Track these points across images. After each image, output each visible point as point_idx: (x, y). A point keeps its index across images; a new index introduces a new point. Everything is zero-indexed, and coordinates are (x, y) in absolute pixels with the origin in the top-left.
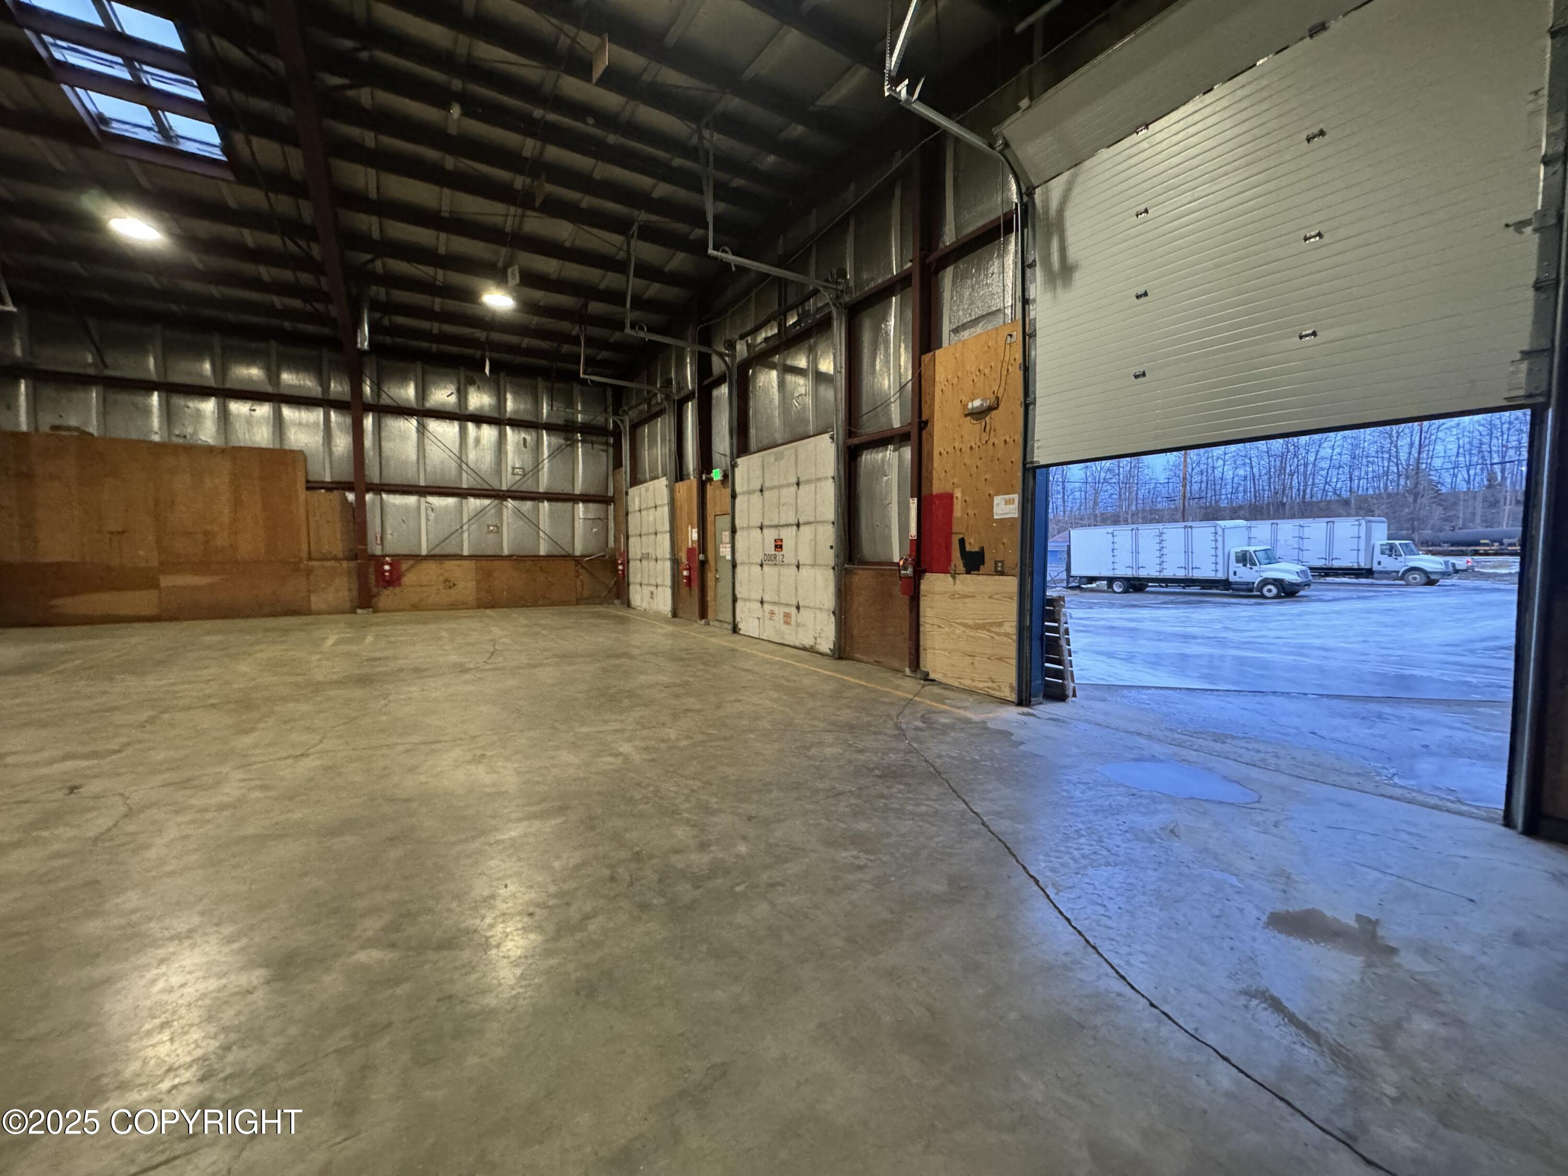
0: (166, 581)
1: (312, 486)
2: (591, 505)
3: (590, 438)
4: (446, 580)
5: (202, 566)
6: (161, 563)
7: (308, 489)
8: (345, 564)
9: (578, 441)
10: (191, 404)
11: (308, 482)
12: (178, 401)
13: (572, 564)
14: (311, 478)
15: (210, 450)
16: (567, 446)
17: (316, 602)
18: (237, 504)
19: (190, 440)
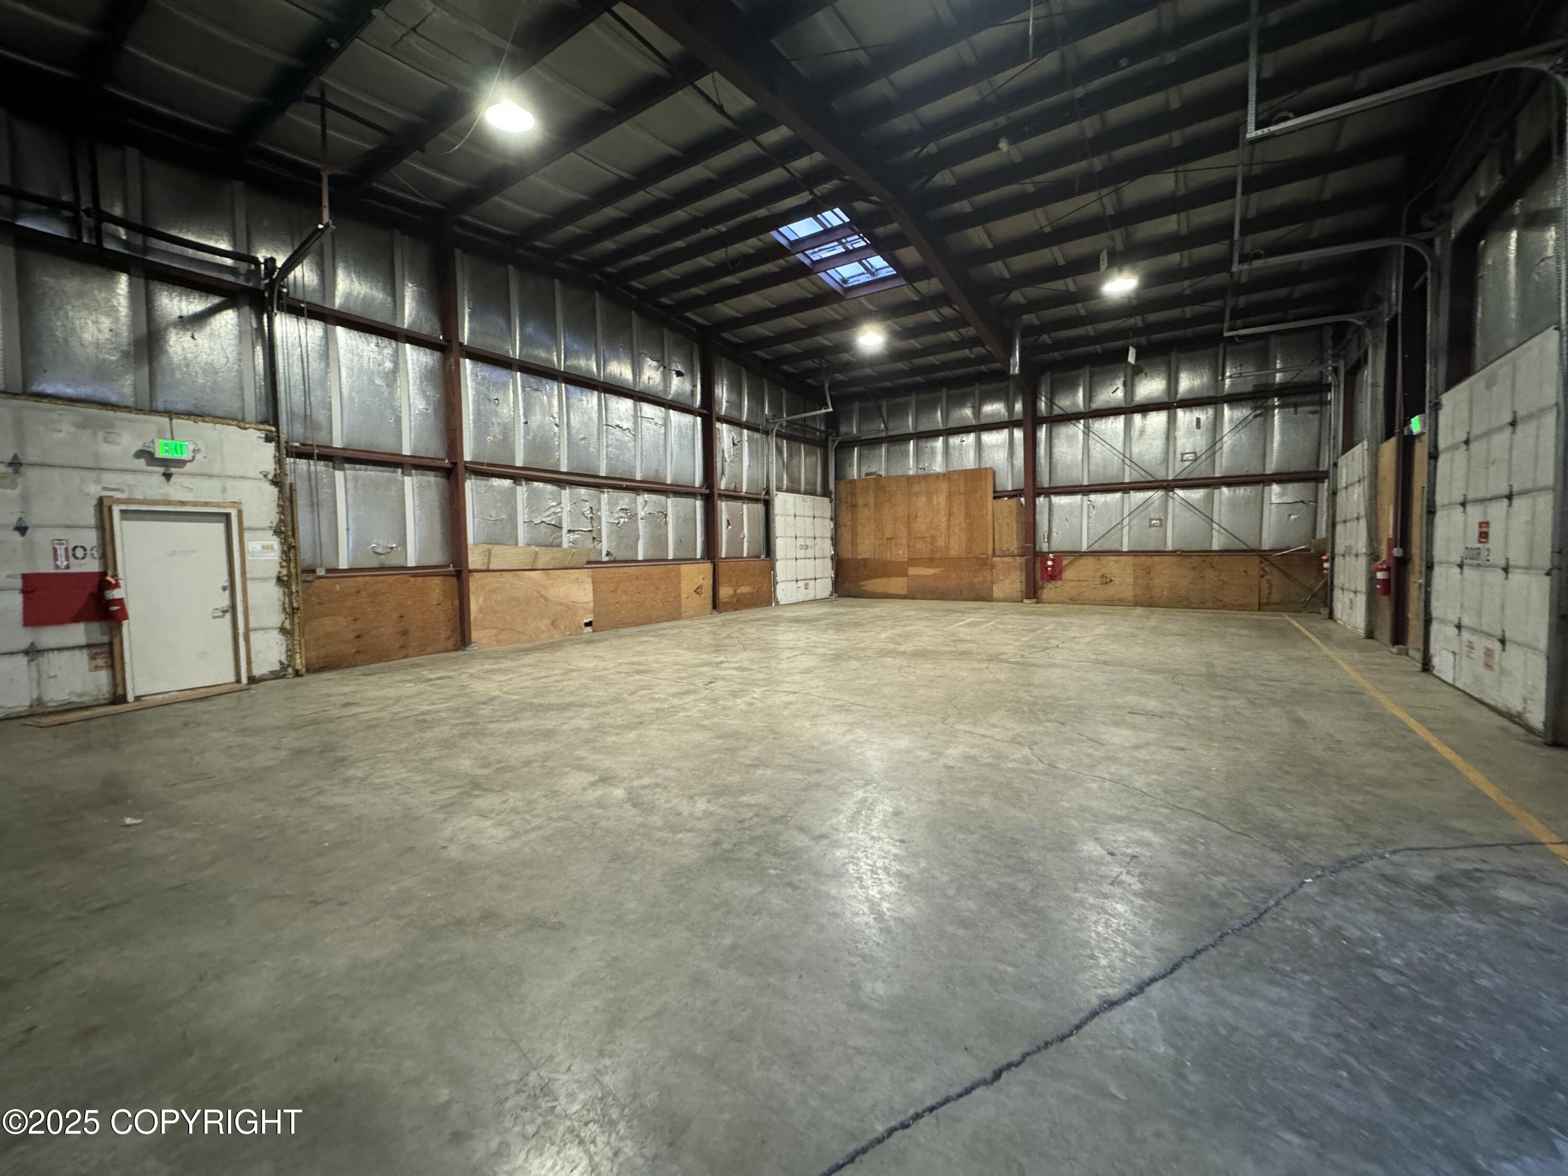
0: (912, 571)
1: (998, 495)
2: (1290, 486)
3: (1292, 400)
4: (1103, 576)
5: (930, 561)
6: (909, 559)
7: (995, 498)
8: (1018, 559)
9: (1274, 407)
10: (928, 445)
11: (995, 492)
12: (923, 443)
13: (1257, 560)
14: (998, 489)
15: (937, 476)
16: (1256, 416)
17: (997, 591)
18: (950, 514)
19: (927, 472)
